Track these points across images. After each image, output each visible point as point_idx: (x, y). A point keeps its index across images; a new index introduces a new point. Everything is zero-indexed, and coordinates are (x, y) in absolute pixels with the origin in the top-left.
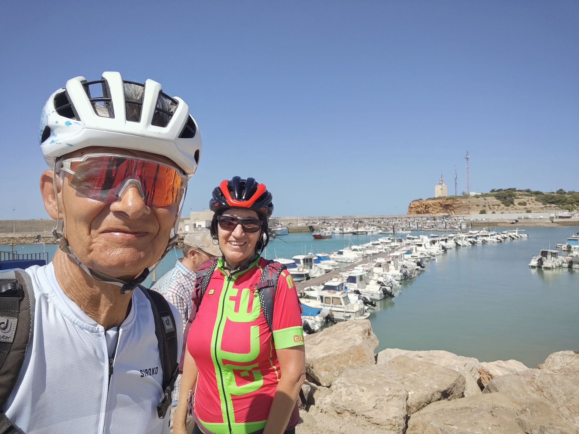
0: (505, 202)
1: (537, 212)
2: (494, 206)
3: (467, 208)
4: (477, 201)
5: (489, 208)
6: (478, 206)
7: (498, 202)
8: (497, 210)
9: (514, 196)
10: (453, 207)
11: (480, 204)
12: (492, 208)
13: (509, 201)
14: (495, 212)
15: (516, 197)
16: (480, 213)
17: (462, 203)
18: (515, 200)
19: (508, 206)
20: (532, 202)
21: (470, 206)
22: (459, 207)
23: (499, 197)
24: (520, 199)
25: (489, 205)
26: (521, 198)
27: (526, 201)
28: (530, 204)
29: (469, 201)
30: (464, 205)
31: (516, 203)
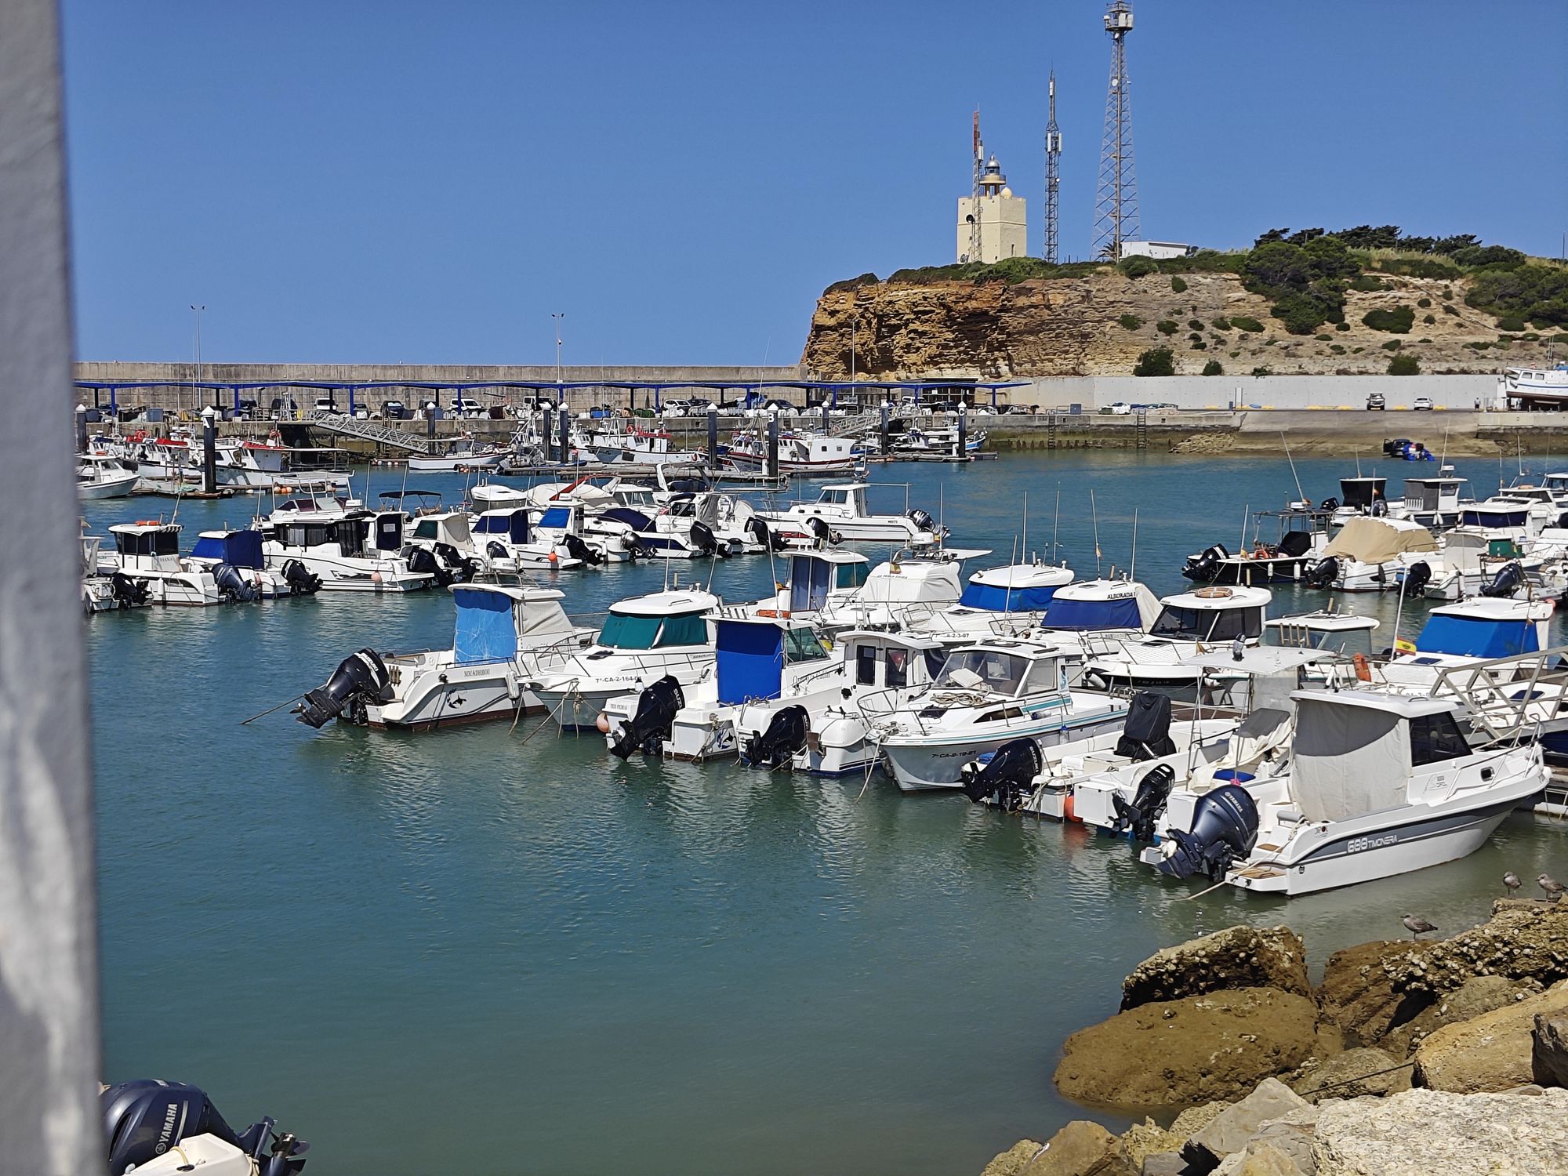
0: (1289, 304)
1: (1450, 372)
2: (1227, 328)
3: (1071, 336)
4: (1126, 298)
5: (1194, 337)
6: (1130, 323)
7: (1256, 305)
8: (1234, 355)
9: (1354, 271)
10: (1002, 330)
11: (1145, 314)
12: (1210, 343)
13: (1318, 298)
14: (1225, 367)
15: (1360, 277)
16: (1139, 372)
17: (1048, 307)
18: (1353, 296)
19: (1304, 330)
20: (1449, 310)
21: (1088, 327)
22: (1031, 333)
23: (1264, 277)
24: (1383, 293)
25: (1196, 325)
26: (1389, 288)
27: (1414, 304)
28: (1430, 320)
29: (1087, 296)
30: (1056, 320)
31: (1353, 315)
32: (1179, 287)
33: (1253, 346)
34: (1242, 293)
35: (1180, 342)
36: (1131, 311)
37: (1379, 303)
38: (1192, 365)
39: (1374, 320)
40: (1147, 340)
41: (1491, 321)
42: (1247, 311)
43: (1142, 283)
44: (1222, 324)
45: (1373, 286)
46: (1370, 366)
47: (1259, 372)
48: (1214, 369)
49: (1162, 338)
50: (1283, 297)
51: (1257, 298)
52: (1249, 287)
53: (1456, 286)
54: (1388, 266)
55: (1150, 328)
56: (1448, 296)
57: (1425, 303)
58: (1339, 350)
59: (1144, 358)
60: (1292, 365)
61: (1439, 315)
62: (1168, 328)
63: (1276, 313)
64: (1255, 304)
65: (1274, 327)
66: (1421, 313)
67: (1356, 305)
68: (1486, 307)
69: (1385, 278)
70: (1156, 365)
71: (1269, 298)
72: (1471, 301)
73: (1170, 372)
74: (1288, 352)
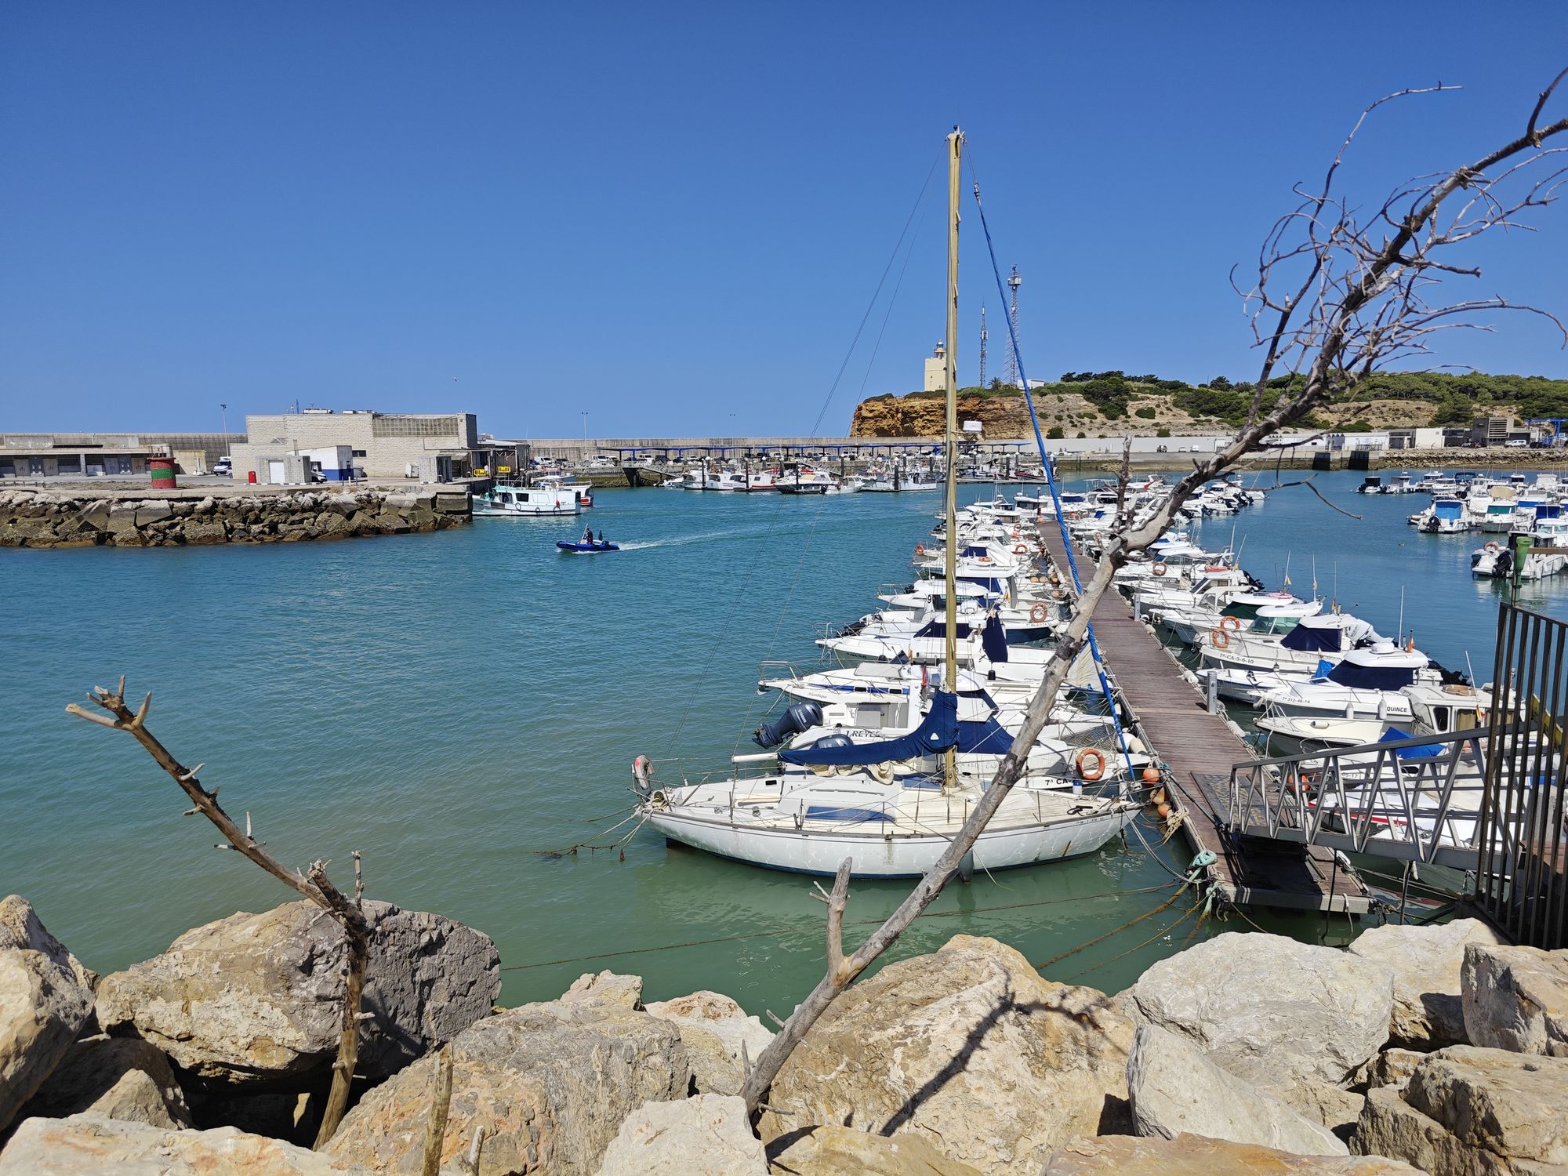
0: (1106, 407)
1: (1183, 436)
2: (1082, 417)
3: (1015, 422)
4: (1041, 405)
5: (1071, 422)
6: (1043, 416)
8: (1090, 430)
9: (1127, 392)
11: (1049, 412)
12: (1078, 424)
13: (1116, 404)
14: (1086, 434)
15: (1130, 395)
16: (1048, 436)
17: (1004, 410)
18: (1130, 403)
19: (1114, 418)
20: (1168, 409)
21: (1024, 418)
23: (1094, 395)
24: (1141, 402)
26: (1142, 399)
27: (1154, 407)
29: (1022, 405)
30: (1008, 414)
31: (1131, 411)
32: (1061, 400)
33: (1097, 425)
34: (1085, 403)
35: (1065, 424)
36: (1044, 411)
37: (1141, 407)
38: (1071, 434)
39: (1140, 413)
40: (1051, 423)
41: (1186, 414)
42: (1089, 410)
43: (1046, 398)
44: (1080, 416)
45: (1136, 399)
46: (1149, 434)
47: (1101, 437)
48: (1081, 436)
49: (1058, 422)
50: (1103, 404)
51: (1092, 405)
52: (1087, 399)
53: (1168, 398)
54: (1140, 390)
55: (1052, 419)
56: (1166, 403)
57: (1158, 406)
58: (1134, 427)
59: (1050, 431)
60: (1115, 434)
61: (1165, 411)
62: (1059, 418)
63: (1100, 411)
64: (1091, 407)
65: (1101, 417)
66: (1158, 411)
67: (1132, 407)
68: (1182, 407)
69: (1140, 395)
70: (1056, 434)
71: (1096, 404)
72: (1176, 404)
73: (1062, 437)
74: (1114, 428)
